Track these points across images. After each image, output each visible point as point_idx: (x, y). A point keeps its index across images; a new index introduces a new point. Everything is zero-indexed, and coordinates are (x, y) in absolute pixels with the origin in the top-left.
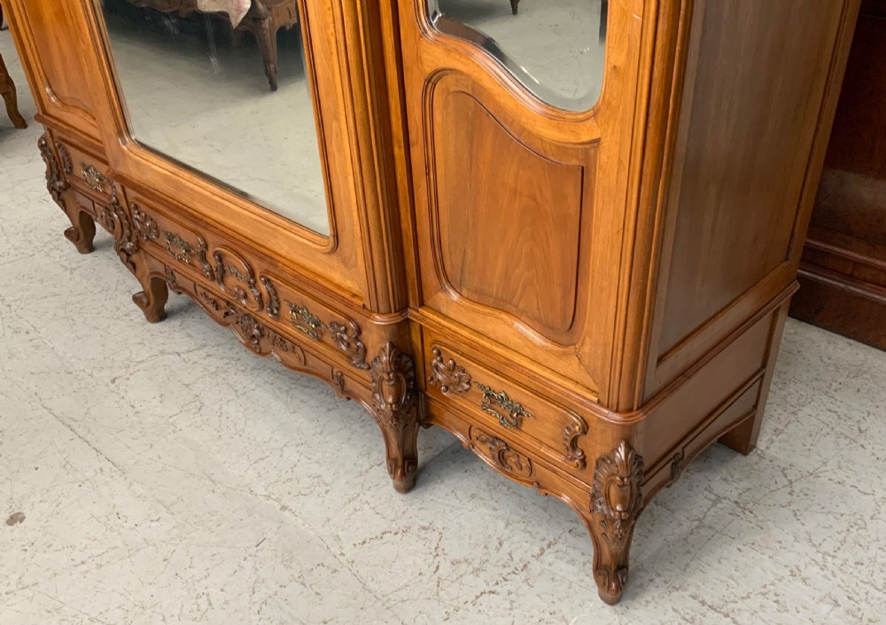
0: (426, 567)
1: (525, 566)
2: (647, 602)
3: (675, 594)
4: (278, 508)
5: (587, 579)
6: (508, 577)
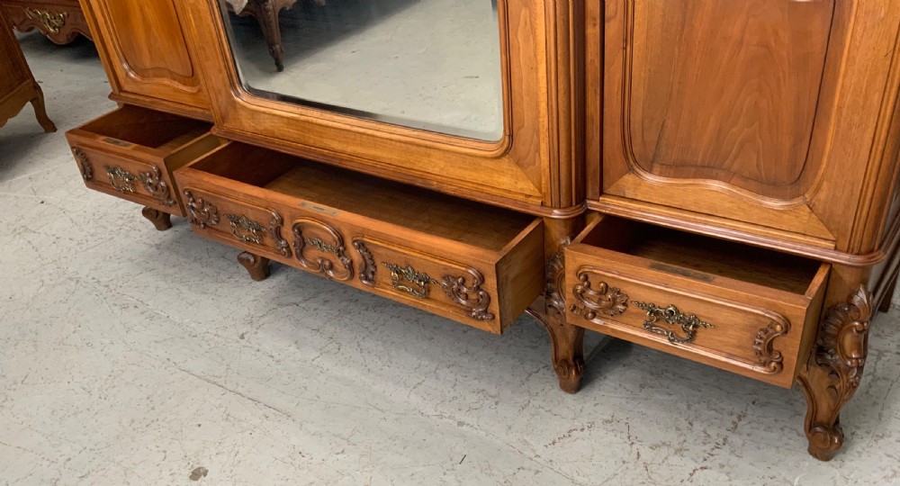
0: (627, 455)
1: (725, 439)
2: (859, 453)
3: (881, 441)
4: (456, 424)
5: (791, 442)
6: (713, 453)
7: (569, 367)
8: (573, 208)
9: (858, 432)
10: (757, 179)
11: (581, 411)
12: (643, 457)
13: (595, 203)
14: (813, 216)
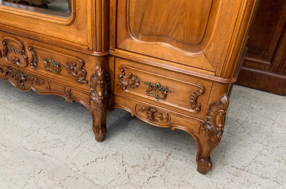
0: (121, 170)
1: (163, 164)
2: (217, 171)
3: (225, 167)
4: (41, 154)
5: (190, 166)
6: (158, 170)
7: (99, 129)
8: (103, 52)
9: (216, 162)
10: (183, 42)
11: (103, 150)
12: (128, 171)
13: (113, 52)
14: (206, 60)
